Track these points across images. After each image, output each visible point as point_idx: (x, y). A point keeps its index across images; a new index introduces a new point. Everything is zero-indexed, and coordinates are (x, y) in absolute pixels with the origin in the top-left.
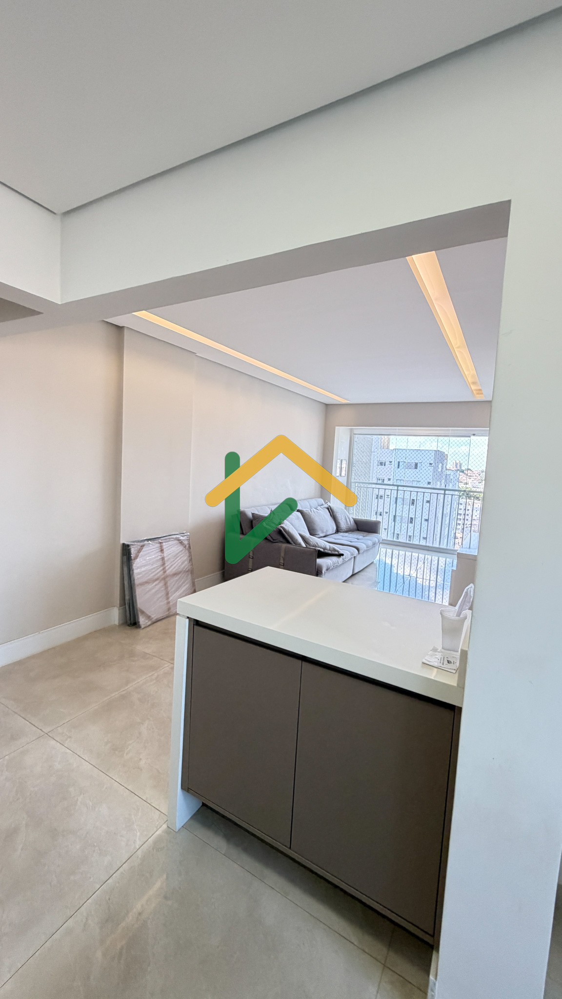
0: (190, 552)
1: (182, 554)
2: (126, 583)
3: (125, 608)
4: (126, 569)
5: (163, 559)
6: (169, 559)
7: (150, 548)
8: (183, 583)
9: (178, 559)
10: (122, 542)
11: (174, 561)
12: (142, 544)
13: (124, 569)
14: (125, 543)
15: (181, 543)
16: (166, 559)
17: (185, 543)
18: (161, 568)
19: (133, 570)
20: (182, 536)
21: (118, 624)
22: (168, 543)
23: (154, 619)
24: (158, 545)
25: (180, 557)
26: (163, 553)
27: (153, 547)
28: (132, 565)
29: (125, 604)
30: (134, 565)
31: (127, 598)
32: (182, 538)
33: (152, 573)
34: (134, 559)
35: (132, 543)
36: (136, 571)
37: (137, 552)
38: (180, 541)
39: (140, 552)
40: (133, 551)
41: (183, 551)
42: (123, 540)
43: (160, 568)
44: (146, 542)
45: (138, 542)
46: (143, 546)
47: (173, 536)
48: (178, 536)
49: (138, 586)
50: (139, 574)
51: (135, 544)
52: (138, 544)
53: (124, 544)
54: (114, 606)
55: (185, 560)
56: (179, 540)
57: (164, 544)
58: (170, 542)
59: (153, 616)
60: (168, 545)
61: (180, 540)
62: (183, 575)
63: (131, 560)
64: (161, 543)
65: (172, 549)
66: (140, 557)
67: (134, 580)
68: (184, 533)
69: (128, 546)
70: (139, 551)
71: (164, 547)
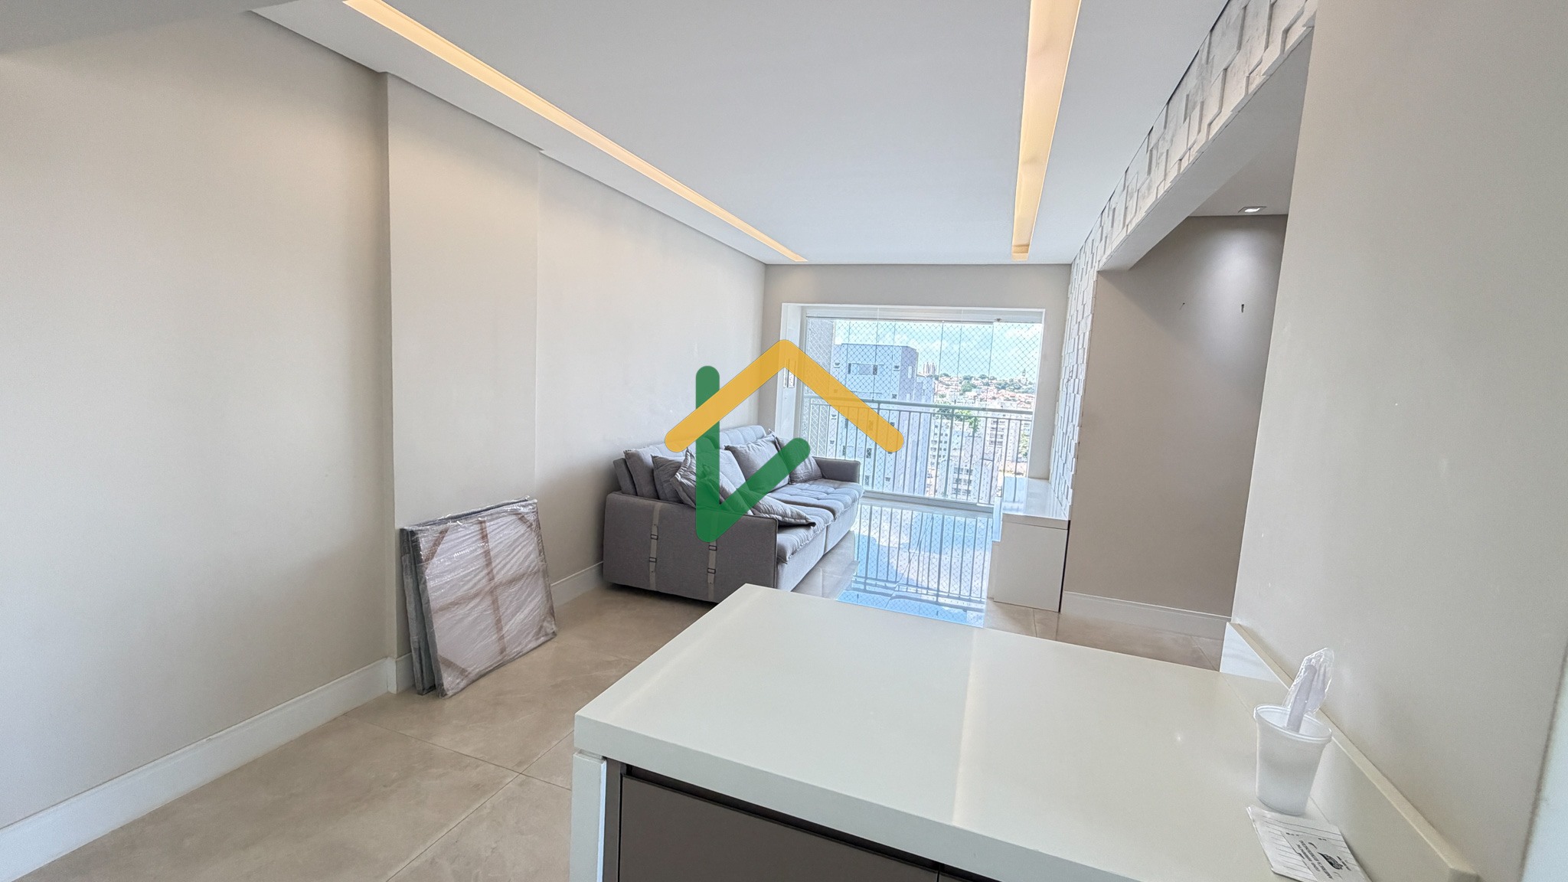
0: (539, 536)
1: (523, 541)
2: (411, 608)
3: (411, 657)
4: (409, 581)
5: (487, 553)
6: (500, 552)
7: (460, 535)
8: (529, 595)
9: (517, 550)
10: (398, 525)
11: (509, 554)
12: (442, 527)
13: (405, 581)
14: (406, 528)
15: (522, 518)
16: (492, 553)
17: (528, 518)
18: (485, 572)
19: (425, 582)
20: (523, 506)
21: (395, 693)
22: (496, 521)
23: (472, 676)
24: (477, 527)
25: (520, 547)
26: (487, 542)
27: (467, 531)
28: (423, 573)
29: (411, 651)
30: (428, 571)
31: (414, 638)
32: (522, 510)
33: (464, 585)
34: (428, 559)
35: (420, 528)
36: (431, 584)
37: (431, 544)
38: (520, 516)
39: (439, 544)
40: (424, 544)
41: (527, 534)
42: (402, 522)
43: (482, 571)
44: (450, 524)
45: (434, 523)
46: (443, 533)
47: (505, 508)
48: (515, 507)
49: (437, 612)
50: (440, 588)
51: (428, 530)
52: (435, 528)
53: (402, 530)
54: (386, 657)
55: (532, 551)
56: (515, 513)
57: (488, 524)
58: (499, 520)
59: (470, 669)
60: (496, 526)
61: (520, 514)
62: (528, 581)
63: (420, 561)
64: (481, 522)
65: (505, 532)
66: (441, 555)
67: (428, 602)
68: (526, 501)
69: (413, 533)
70: (437, 543)
71: (488, 530)
